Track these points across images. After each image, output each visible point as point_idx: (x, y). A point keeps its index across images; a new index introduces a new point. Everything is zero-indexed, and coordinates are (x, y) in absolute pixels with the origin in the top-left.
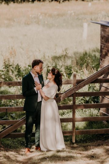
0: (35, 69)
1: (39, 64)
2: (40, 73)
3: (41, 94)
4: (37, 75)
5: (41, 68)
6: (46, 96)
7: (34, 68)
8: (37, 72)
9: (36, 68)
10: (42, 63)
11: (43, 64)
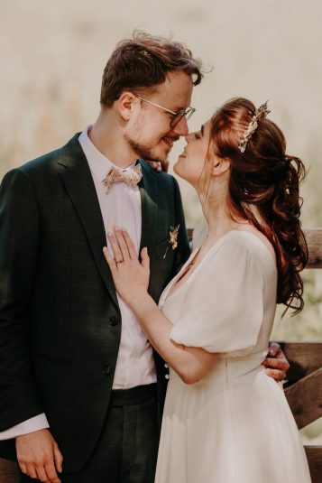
0: (125, 113)
1: (158, 78)
2: (157, 151)
3: (145, 330)
4: (134, 174)
5: (177, 115)
6: (183, 347)
7: (118, 104)
8: (135, 147)
9: (136, 107)
10: (193, 72)
11: (195, 88)
